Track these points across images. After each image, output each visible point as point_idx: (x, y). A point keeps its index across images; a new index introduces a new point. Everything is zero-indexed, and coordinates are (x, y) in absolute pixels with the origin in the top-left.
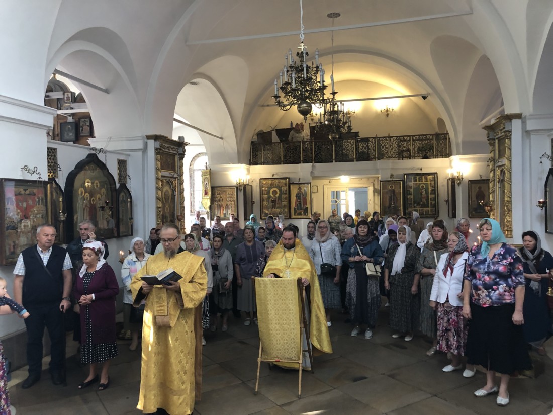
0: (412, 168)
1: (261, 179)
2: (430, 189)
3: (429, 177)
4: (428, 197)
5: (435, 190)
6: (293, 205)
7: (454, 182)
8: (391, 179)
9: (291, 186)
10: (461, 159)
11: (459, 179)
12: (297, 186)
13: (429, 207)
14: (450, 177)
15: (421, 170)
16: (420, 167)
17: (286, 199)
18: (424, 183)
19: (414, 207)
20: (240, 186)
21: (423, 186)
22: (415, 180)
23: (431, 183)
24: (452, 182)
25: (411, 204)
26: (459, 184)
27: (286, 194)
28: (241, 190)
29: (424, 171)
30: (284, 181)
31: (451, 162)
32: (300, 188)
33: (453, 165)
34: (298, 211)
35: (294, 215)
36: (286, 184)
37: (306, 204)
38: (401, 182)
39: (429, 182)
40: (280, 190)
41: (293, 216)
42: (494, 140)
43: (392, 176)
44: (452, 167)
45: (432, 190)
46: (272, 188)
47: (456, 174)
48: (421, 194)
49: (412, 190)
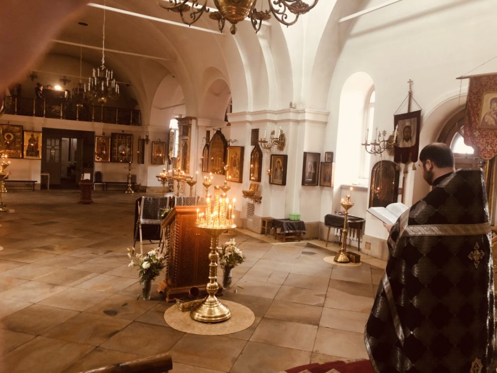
0: (117, 130)
3: (128, 137)
5: (131, 146)
6: (25, 148)
9: (25, 132)
12: (30, 134)
13: (126, 156)
14: (141, 138)
15: (123, 131)
16: (123, 129)
17: (19, 142)
18: (124, 141)
22: (119, 138)
23: (128, 141)
27: (20, 138)
29: (125, 133)
30: (18, 128)
32: (32, 135)
34: (30, 153)
35: (27, 155)
36: (19, 131)
37: (38, 148)
38: (110, 138)
40: (14, 135)
41: (25, 156)
43: (104, 134)
46: (6, 132)
49: (116, 144)
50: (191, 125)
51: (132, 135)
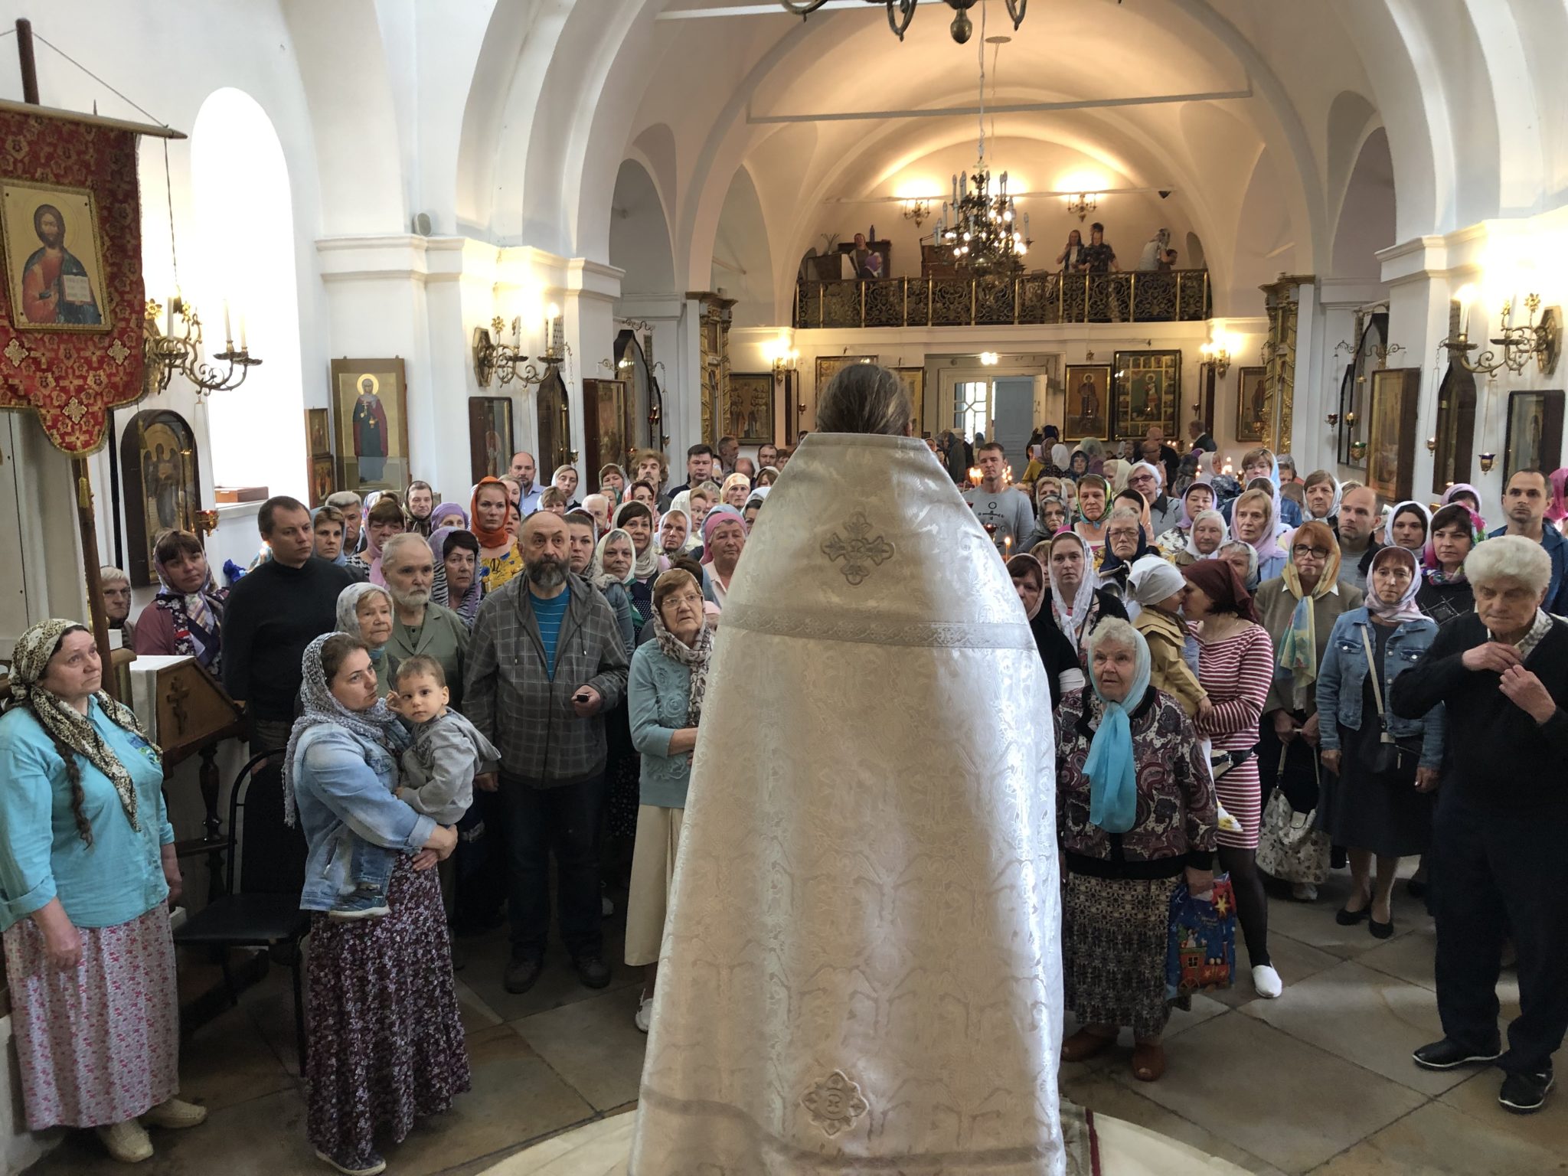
0: (1133, 341)
1: (818, 358)
2: (1165, 384)
3: (1166, 359)
4: (1160, 399)
5: (1176, 387)
7: (1213, 370)
8: (1089, 363)
10: (1228, 326)
11: (1222, 366)
13: (1159, 419)
14: (1206, 360)
15: (1149, 343)
16: (1149, 337)
18: (1154, 372)
19: (1132, 420)
20: (779, 373)
21: (1151, 378)
22: (1136, 365)
23: (1167, 372)
24: (1209, 371)
25: (1126, 413)
26: (1222, 375)
28: (780, 382)
29: (1155, 347)
31: (1209, 329)
33: (1212, 336)
38: (1109, 369)
39: (1164, 369)
42: (1276, 309)
43: (1090, 355)
44: (1210, 341)
45: (1170, 385)
47: (1217, 355)
48: (1147, 394)
49: (1129, 385)
50: (1296, 303)
51: (1179, 351)
